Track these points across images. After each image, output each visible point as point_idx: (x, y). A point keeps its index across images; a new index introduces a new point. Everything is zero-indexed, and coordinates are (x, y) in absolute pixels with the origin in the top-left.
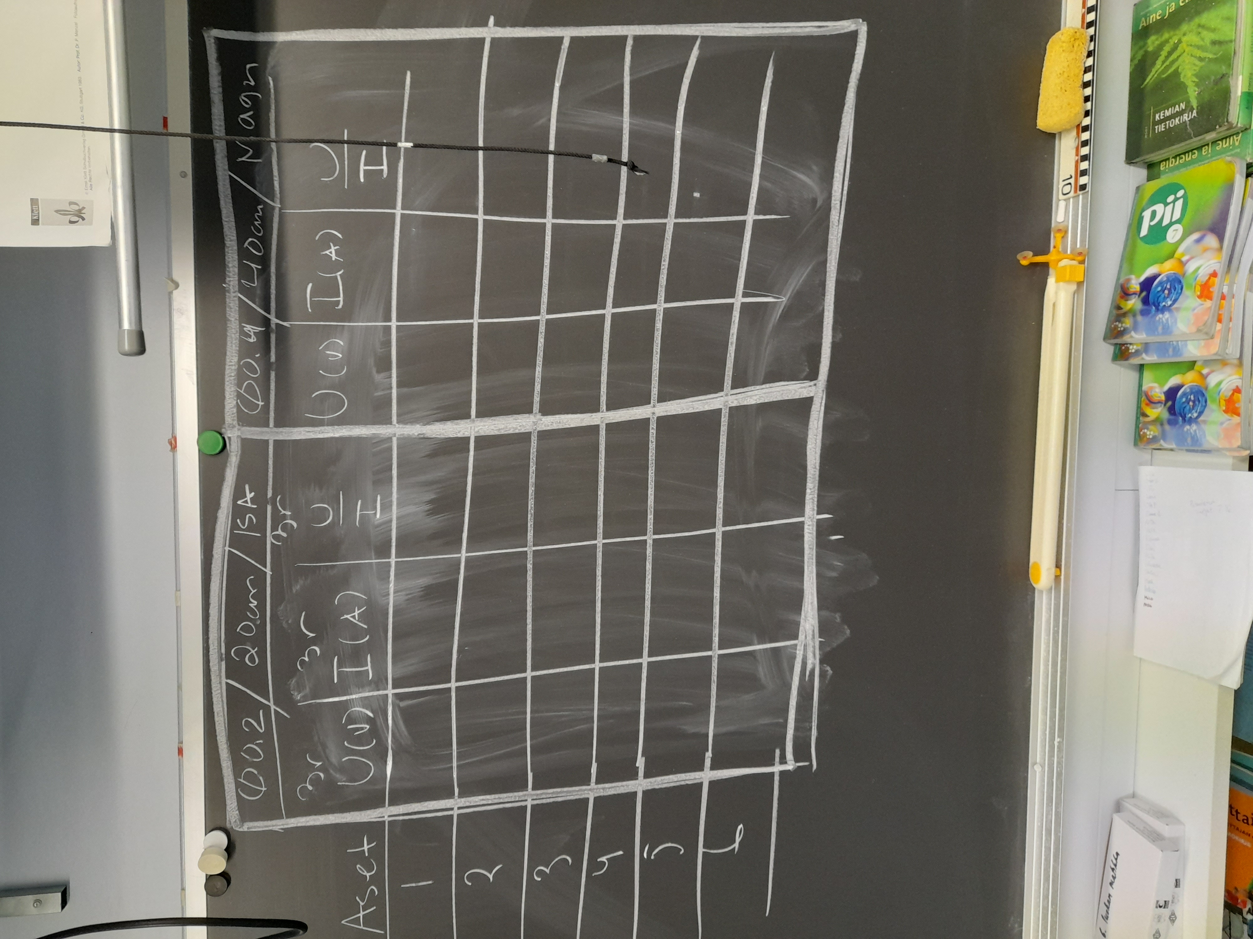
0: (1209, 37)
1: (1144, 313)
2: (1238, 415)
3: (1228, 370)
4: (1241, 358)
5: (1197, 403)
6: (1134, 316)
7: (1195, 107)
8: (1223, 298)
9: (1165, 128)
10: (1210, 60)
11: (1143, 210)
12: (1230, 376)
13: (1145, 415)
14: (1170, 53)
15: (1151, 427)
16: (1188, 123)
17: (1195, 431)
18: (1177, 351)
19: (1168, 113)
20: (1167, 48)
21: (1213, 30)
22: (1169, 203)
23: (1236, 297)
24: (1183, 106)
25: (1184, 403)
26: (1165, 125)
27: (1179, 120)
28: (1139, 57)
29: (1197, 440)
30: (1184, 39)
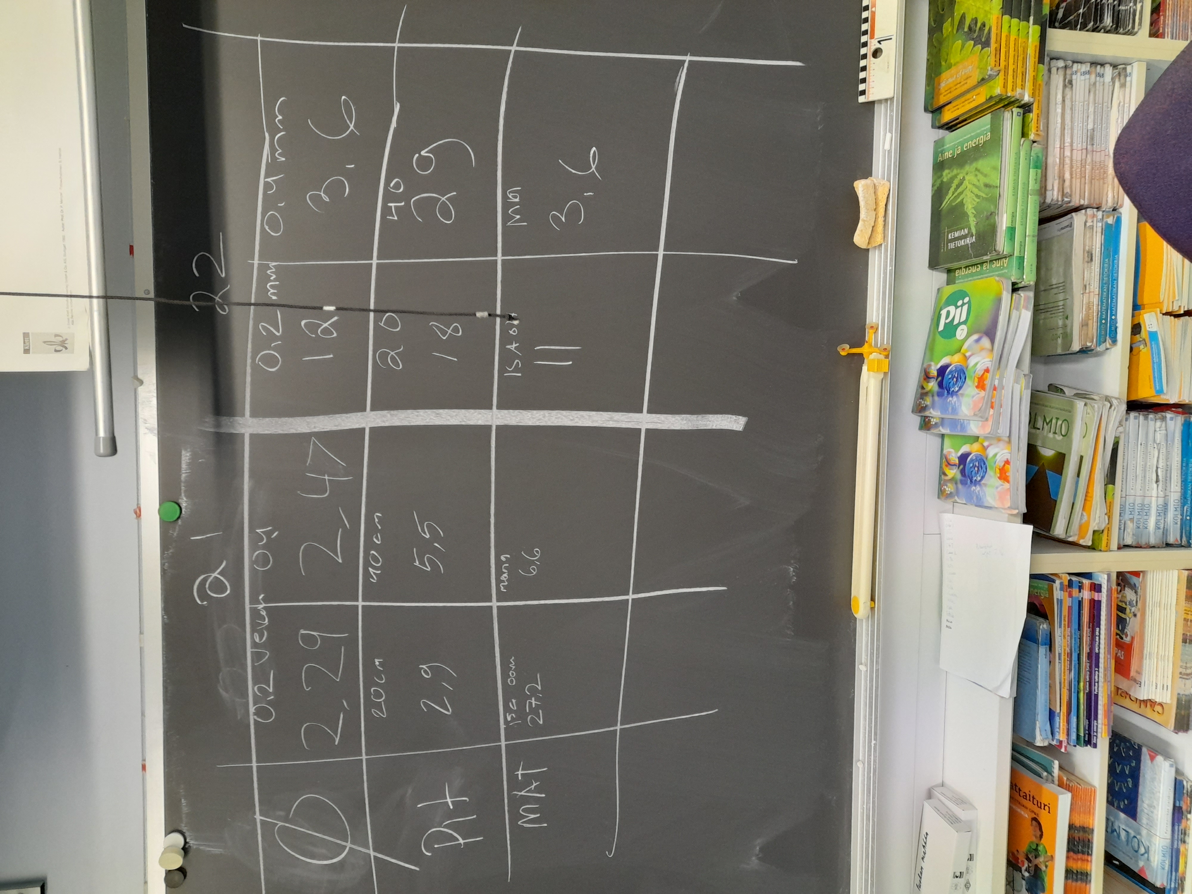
0: (983, 180)
1: (940, 395)
2: (1008, 482)
3: (1001, 444)
4: (1010, 437)
5: (980, 469)
6: (933, 396)
7: (974, 233)
8: (995, 389)
9: (955, 246)
10: (983, 198)
11: (941, 310)
12: (1003, 450)
13: (945, 474)
14: (958, 186)
15: (949, 485)
16: (970, 245)
17: (979, 492)
18: (963, 428)
19: (957, 234)
20: (956, 182)
21: (985, 176)
22: (959, 307)
23: (1005, 388)
24: (966, 231)
25: (971, 467)
26: (955, 244)
27: (964, 242)
28: (938, 184)
29: (981, 499)
30: (967, 178)
